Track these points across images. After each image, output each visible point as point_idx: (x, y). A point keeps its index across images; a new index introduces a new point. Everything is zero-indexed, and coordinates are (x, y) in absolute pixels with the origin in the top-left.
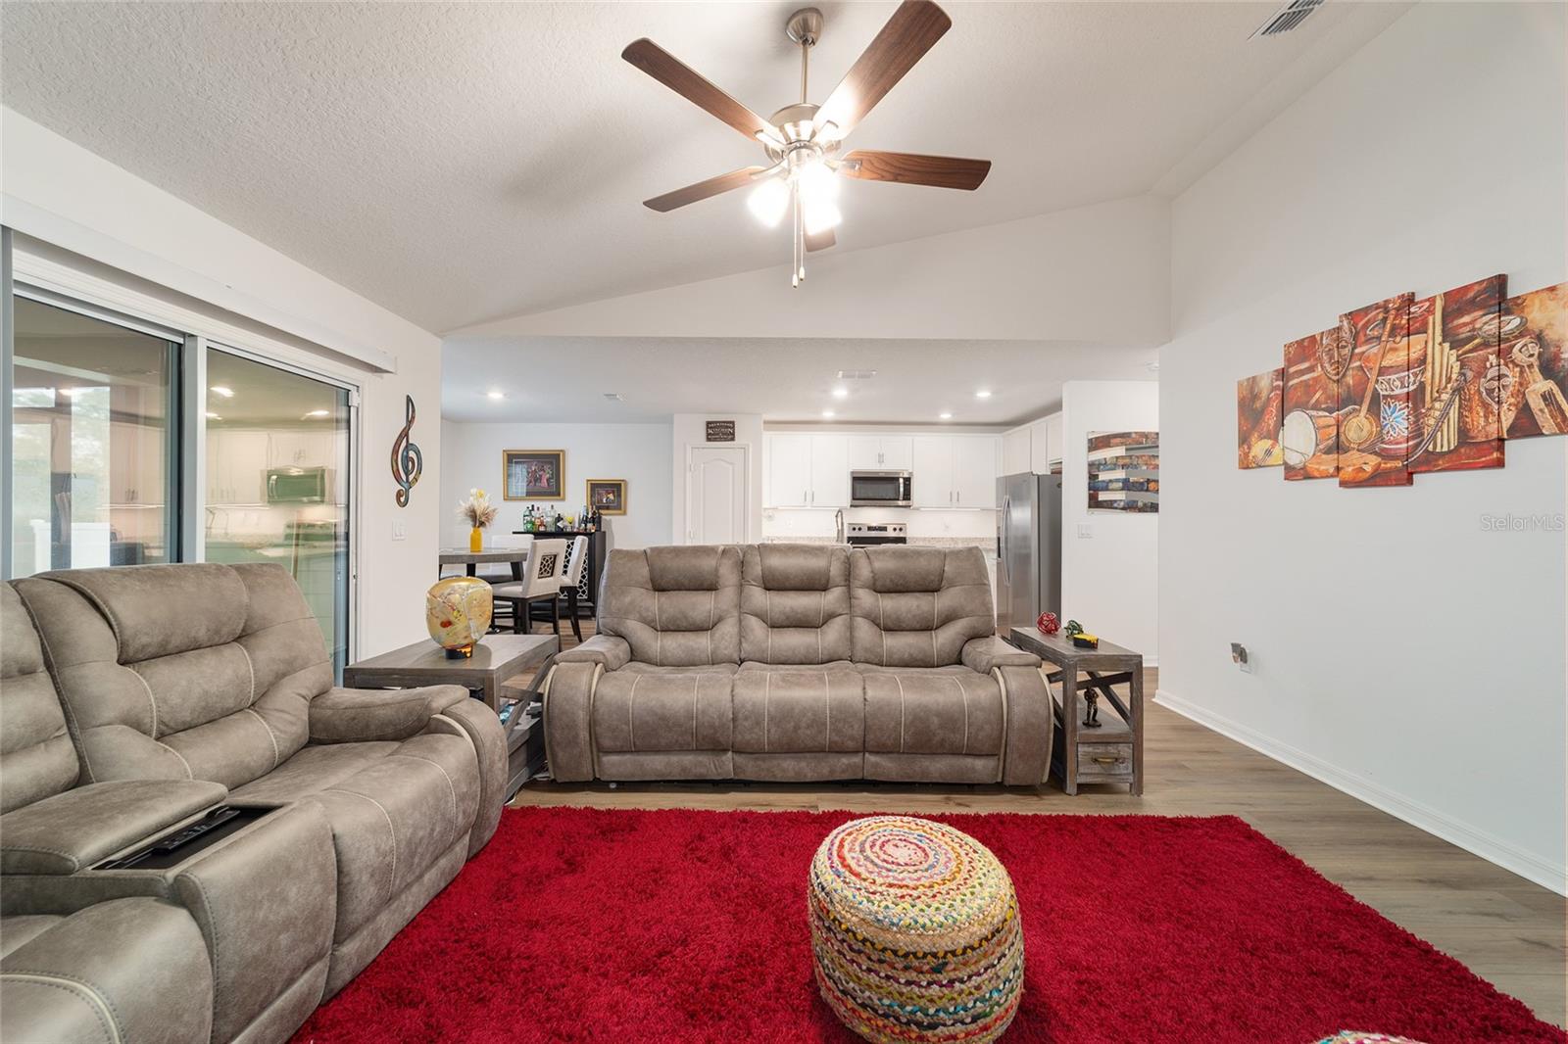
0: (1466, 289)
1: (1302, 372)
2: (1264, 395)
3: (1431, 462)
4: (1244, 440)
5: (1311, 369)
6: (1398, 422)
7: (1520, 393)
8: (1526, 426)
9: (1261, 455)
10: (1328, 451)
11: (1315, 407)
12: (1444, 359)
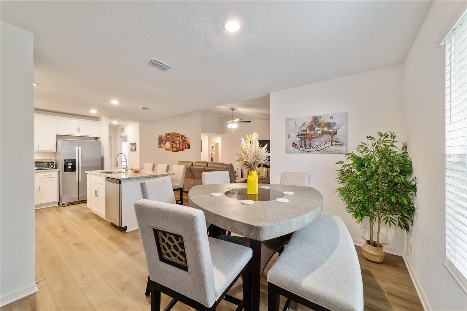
0: (183, 135)
1: (168, 137)
2: (163, 138)
3: (180, 150)
4: (160, 144)
5: (169, 137)
6: (178, 146)
7: (186, 145)
8: (186, 148)
9: (163, 146)
10: (171, 147)
11: (170, 142)
12: (181, 141)
